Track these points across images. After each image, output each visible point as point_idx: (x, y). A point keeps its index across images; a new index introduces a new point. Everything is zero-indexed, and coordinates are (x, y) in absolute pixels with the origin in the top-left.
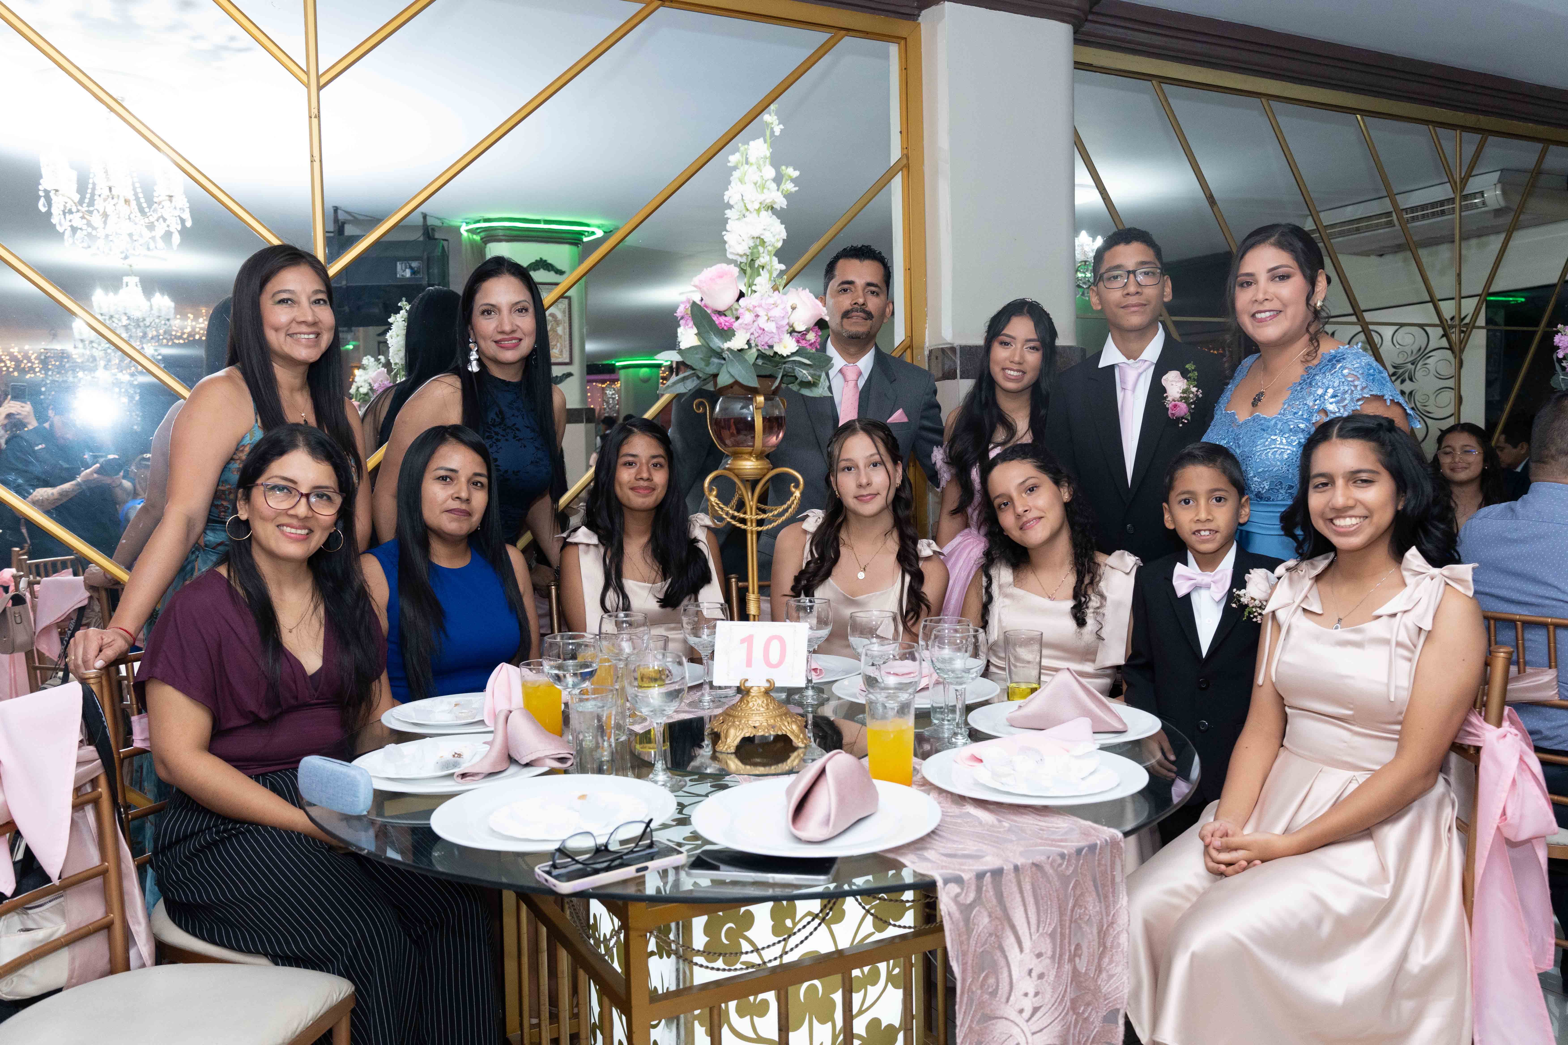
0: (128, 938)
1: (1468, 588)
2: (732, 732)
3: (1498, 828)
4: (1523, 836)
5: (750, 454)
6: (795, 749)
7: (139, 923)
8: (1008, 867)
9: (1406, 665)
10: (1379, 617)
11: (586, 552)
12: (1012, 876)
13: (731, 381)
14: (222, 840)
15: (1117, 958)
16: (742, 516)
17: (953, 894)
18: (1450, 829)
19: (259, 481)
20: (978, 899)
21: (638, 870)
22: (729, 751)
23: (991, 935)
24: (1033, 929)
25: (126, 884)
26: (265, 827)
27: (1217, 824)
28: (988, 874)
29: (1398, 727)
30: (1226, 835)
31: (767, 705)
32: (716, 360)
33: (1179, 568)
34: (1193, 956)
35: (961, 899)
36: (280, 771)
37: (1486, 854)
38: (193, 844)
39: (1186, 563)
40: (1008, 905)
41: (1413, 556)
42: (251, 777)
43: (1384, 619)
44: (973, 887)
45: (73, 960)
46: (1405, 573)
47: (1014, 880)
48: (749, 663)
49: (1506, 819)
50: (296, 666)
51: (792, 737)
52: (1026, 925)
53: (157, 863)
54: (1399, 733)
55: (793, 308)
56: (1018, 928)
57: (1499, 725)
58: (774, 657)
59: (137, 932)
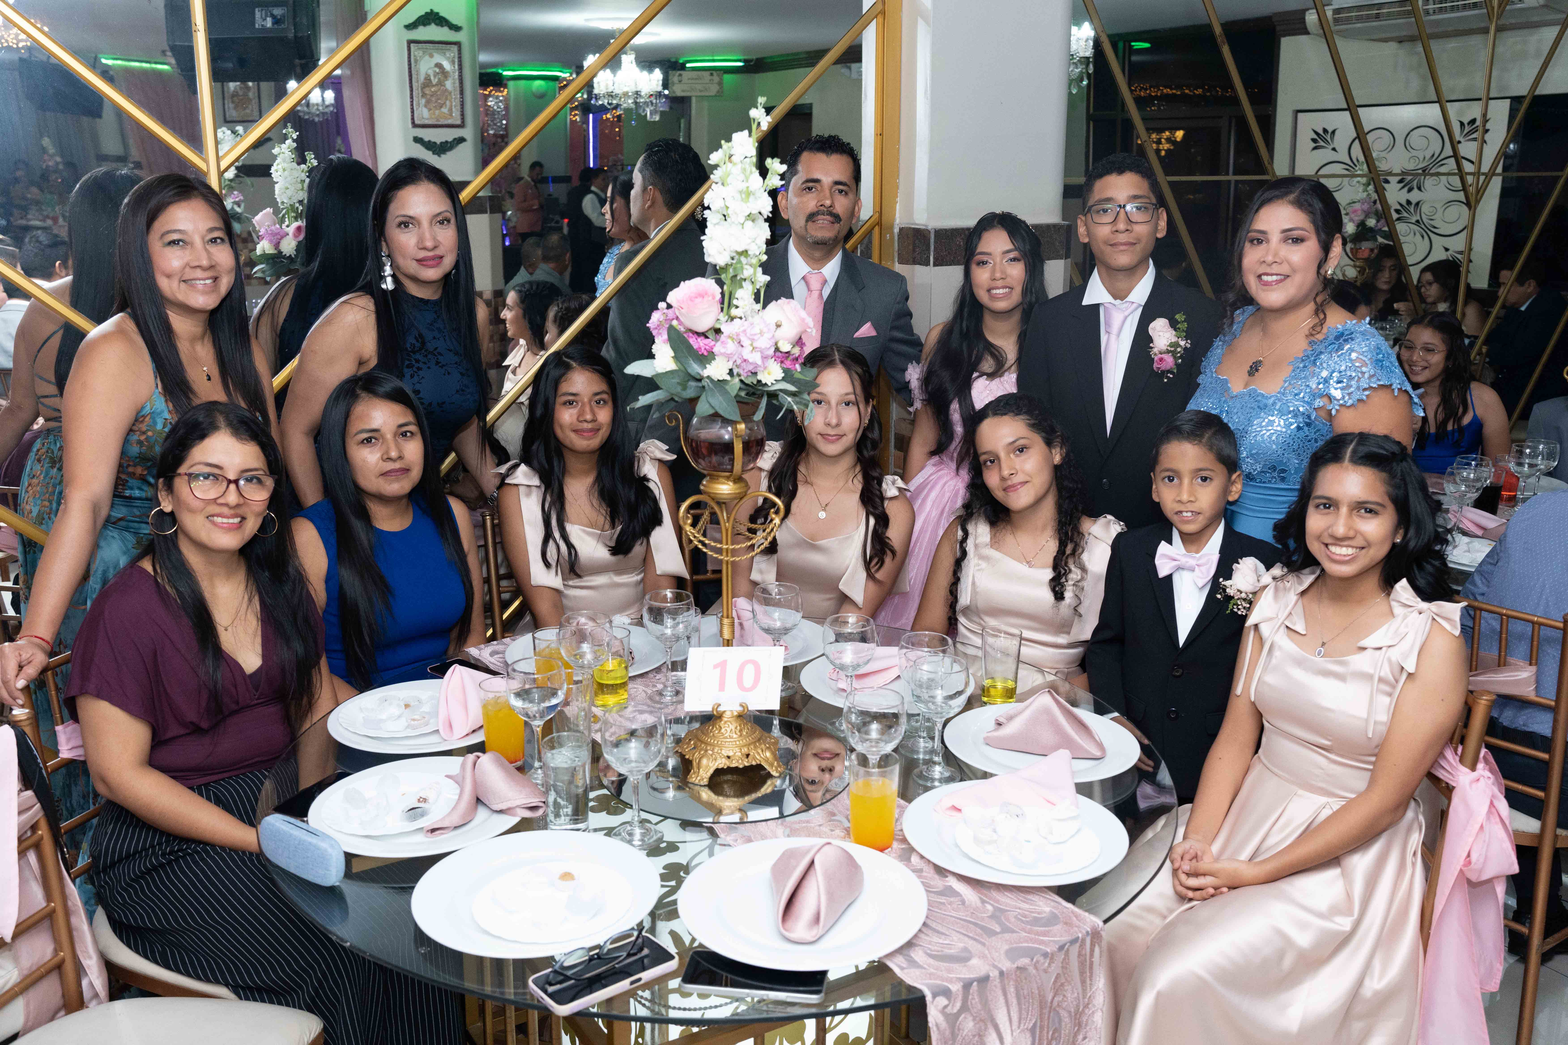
0: (80, 970)
1: (1455, 627)
2: (704, 761)
3: (1461, 870)
4: (1485, 877)
5: (728, 478)
6: (769, 776)
7: (90, 958)
8: (994, 974)
9: (1386, 700)
10: (1364, 649)
11: (528, 495)
12: (997, 982)
13: (711, 412)
14: (169, 863)
15: (1089, 1034)
16: (719, 546)
17: (940, 1007)
18: (1415, 854)
19: (182, 469)
20: (964, 1008)
21: (632, 983)
22: (702, 783)
23: (974, 1036)
24: (1015, 1026)
25: (74, 920)
26: (213, 846)
27: (1187, 845)
28: (975, 984)
29: (1373, 759)
30: (1196, 857)
31: (741, 731)
32: (693, 384)
33: (1163, 547)
34: (1159, 994)
35: (949, 1010)
36: (223, 780)
37: (1447, 892)
38: (138, 866)
39: (1170, 541)
40: (992, 1007)
41: (1403, 588)
42: (191, 788)
43: (1368, 652)
44: (960, 997)
45: (27, 1005)
46: (1393, 604)
47: (999, 985)
48: (722, 687)
49: (1470, 863)
50: (234, 666)
51: (766, 767)
52: (1008, 1023)
53: (99, 883)
54: (1373, 763)
55: (778, 326)
56: (1001, 1026)
57: (1473, 768)
58: (748, 682)
59: (89, 966)
